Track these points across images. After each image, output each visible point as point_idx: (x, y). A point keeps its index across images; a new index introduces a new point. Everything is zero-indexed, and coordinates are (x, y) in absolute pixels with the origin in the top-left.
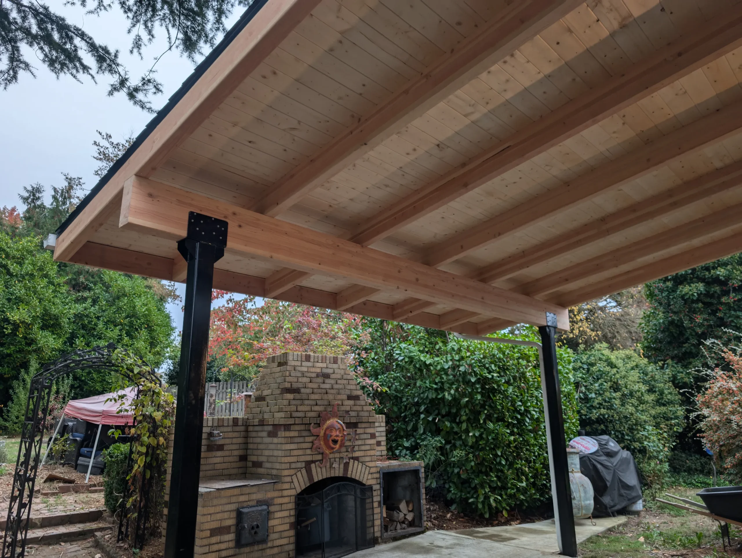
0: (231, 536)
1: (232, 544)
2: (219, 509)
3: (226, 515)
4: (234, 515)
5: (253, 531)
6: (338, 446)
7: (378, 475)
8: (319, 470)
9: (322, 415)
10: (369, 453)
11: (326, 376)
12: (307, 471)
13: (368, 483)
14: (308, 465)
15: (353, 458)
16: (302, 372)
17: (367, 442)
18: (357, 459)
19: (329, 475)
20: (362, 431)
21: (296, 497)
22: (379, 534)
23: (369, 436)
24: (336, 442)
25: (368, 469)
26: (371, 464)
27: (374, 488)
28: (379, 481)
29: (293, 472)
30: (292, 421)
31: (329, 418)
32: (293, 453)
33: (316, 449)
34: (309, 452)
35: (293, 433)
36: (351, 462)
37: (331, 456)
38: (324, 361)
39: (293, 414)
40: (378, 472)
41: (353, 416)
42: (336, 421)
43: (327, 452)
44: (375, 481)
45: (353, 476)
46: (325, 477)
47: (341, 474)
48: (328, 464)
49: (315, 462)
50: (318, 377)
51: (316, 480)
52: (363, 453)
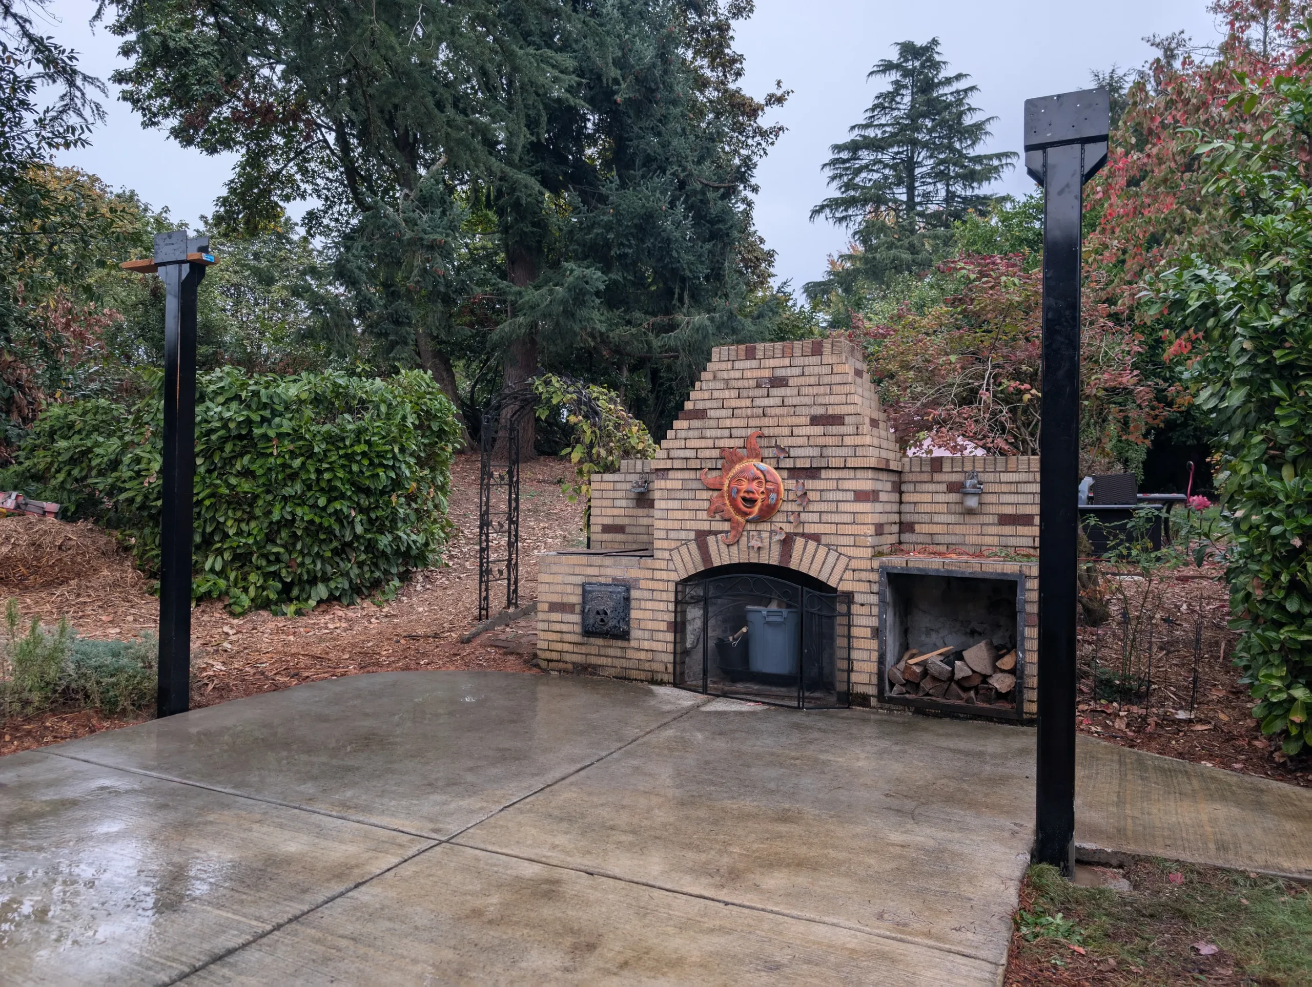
0: (576, 618)
1: (578, 629)
2: (559, 579)
3: (569, 589)
4: (579, 591)
5: (599, 617)
6: (756, 509)
7: (874, 577)
8: (723, 548)
9: (726, 454)
10: (848, 529)
11: (779, 382)
12: (699, 547)
13: (843, 587)
14: (701, 537)
15: (803, 535)
16: (726, 381)
17: (843, 507)
18: (816, 538)
19: (744, 559)
20: (832, 485)
21: (677, 584)
22: (872, 691)
23: (851, 496)
24: (751, 502)
25: (843, 561)
26: (852, 552)
27: (858, 598)
28: (875, 588)
29: (673, 545)
30: (667, 464)
31: (741, 460)
32: (672, 515)
33: (714, 512)
34: (703, 515)
35: (673, 482)
36: (799, 542)
37: (749, 527)
38: (788, 353)
39: (674, 454)
40: (872, 570)
41: (804, 456)
42: (754, 465)
43: (740, 519)
44: (864, 587)
45: (803, 569)
46: (736, 561)
47: (774, 561)
48: (744, 540)
49: (716, 533)
50: (758, 386)
51: (717, 563)
52: (831, 529)
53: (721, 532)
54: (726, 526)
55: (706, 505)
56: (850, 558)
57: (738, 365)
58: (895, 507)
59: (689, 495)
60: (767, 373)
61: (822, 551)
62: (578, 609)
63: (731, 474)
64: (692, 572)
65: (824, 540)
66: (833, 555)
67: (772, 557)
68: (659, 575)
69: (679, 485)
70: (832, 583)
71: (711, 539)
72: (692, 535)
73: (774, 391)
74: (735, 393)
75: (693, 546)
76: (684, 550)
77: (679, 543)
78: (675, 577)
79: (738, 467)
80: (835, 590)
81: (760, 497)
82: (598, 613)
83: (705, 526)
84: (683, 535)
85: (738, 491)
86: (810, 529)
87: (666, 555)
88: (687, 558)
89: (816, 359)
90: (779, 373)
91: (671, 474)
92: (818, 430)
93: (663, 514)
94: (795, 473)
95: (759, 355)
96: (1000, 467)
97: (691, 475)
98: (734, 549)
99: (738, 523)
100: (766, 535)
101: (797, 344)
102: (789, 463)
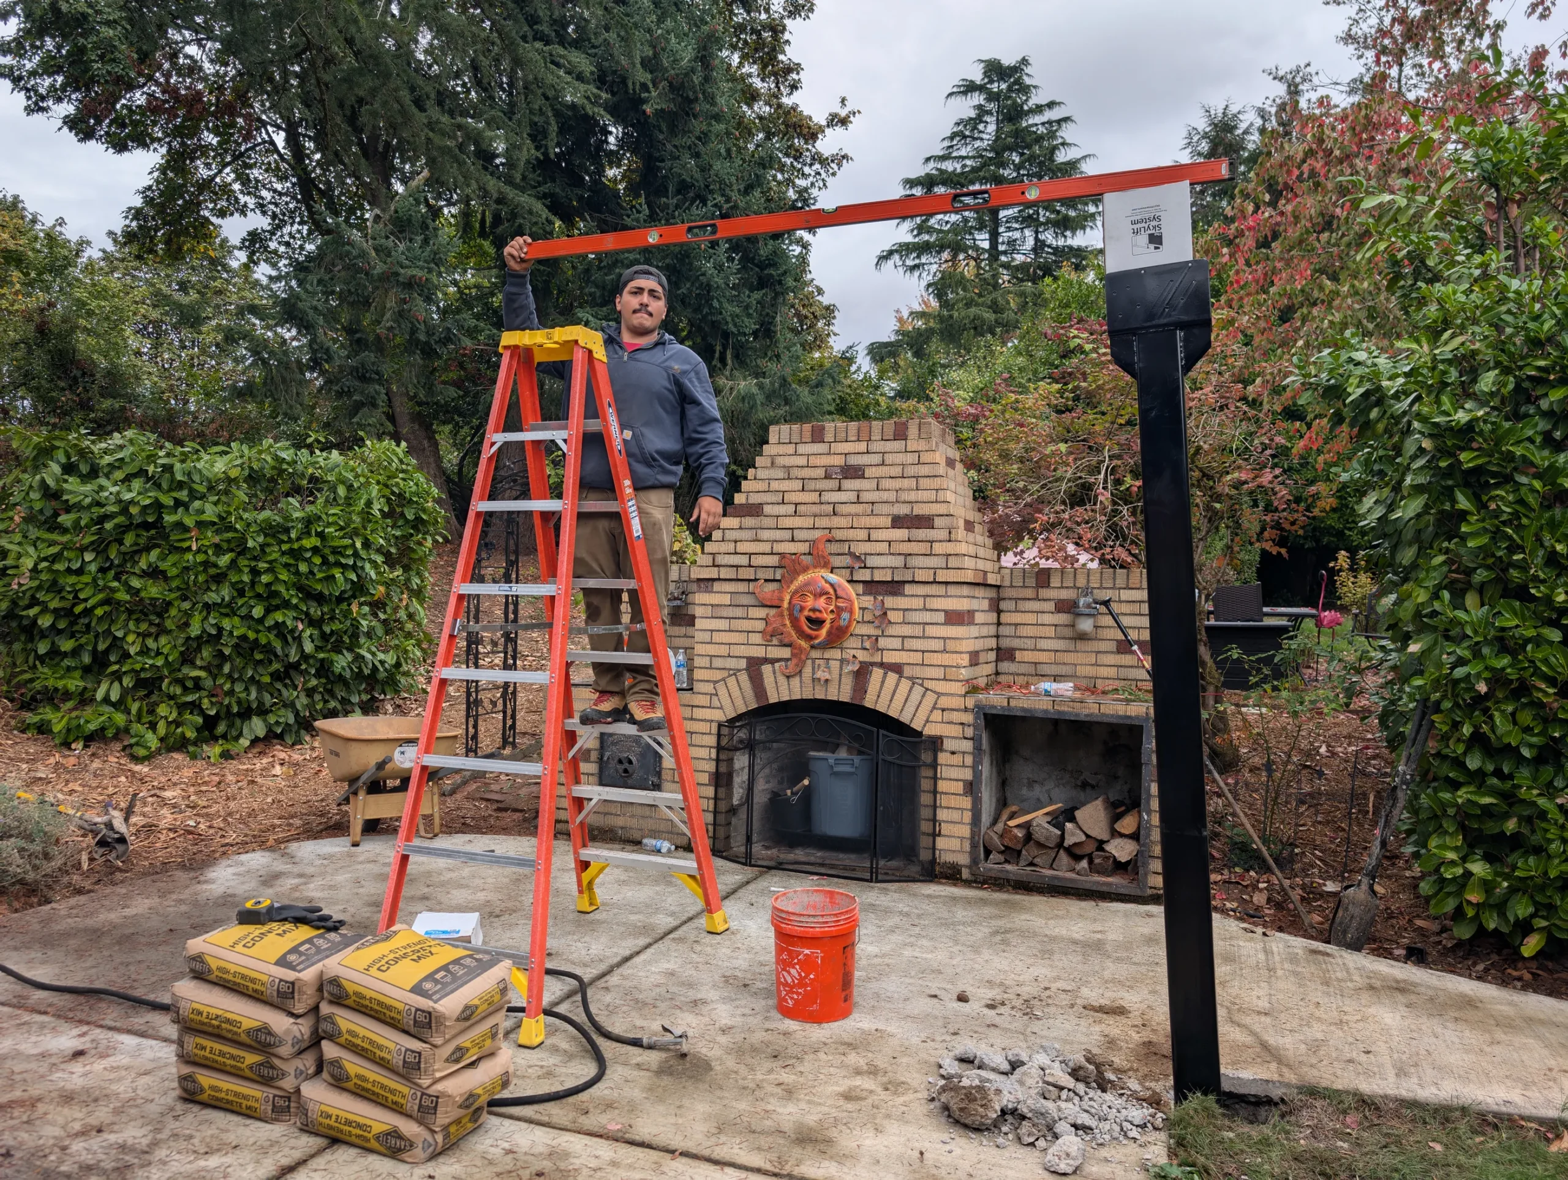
0: (592, 768)
5: (621, 768)
6: (824, 632)
7: (969, 718)
8: (782, 680)
9: (785, 562)
10: (937, 659)
11: (853, 472)
12: (751, 678)
13: (930, 730)
14: (754, 665)
15: (882, 665)
16: (787, 468)
17: (931, 631)
18: (897, 668)
19: (808, 695)
20: (917, 603)
21: (720, 725)
22: (963, 859)
23: (940, 617)
24: (817, 623)
25: (930, 698)
26: (941, 687)
27: (948, 745)
28: (969, 732)
29: (718, 675)
30: (713, 573)
31: (805, 569)
32: (717, 637)
33: (771, 634)
34: (756, 638)
35: (720, 596)
36: (877, 673)
37: (815, 654)
38: (864, 435)
39: (720, 560)
40: (966, 710)
41: (883, 566)
42: (822, 577)
43: (803, 643)
44: (956, 731)
45: (881, 708)
46: (797, 696)
47: (845, 697)
48: (807, 671)
49: (772, 661)
50: (827, 477)
51: (773, 699)
52: (916, 658)
53: (778, 660)
54: (786, 653)
55: (760, 625)
56: (939, 695)
57: (802, 449)
58: (992, 630)
59: (739, 612)
60: (839, 461)
61: (905, 685)
62: (594, 756)
63: (793, 587)
64: (742, 709)
65: (907, 671)
66: (918, 690)
67: (842, 692)
68: (699, 713)
69: (726, 599)
70: (917, 725)
71: (767, 669)
72: (743, 664)
73: (848, 484)
74: (798, 485)
75: (744, 677)
76: (732, 682)
77: (725, 674)
78: (719, 716)
79: (802, 579)
80: (919, 734)
81: (828, 617)
82: (620, 762)
83: (759, 652)
84: (732, 663)
85: (802, 609)
86: (890, 658)
87: (709, 687)
88: (736, 693)
89: (898, 445)
90: (854, 460)
91: (717, 586)
92: (901, 534)
93: (706, 637)
94: (871, 587)
95: (829, 437)
96: (1120, 582)
97: (742, 587)
98: (795, 681)
99: (800, 648)
100: (835, 665)
101: (877, 425)
102: (865, 575)
